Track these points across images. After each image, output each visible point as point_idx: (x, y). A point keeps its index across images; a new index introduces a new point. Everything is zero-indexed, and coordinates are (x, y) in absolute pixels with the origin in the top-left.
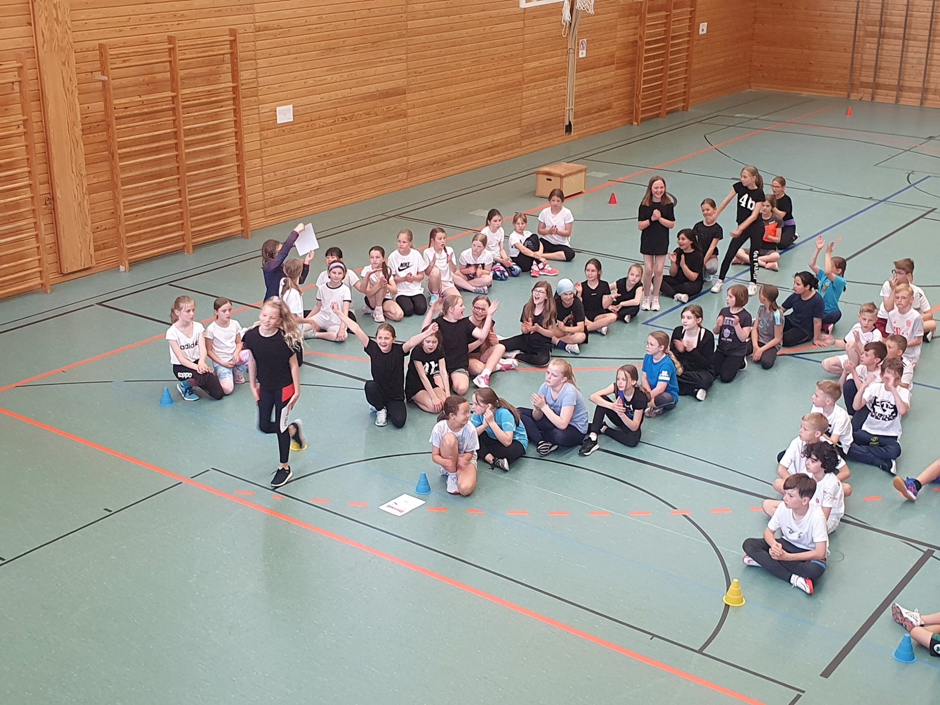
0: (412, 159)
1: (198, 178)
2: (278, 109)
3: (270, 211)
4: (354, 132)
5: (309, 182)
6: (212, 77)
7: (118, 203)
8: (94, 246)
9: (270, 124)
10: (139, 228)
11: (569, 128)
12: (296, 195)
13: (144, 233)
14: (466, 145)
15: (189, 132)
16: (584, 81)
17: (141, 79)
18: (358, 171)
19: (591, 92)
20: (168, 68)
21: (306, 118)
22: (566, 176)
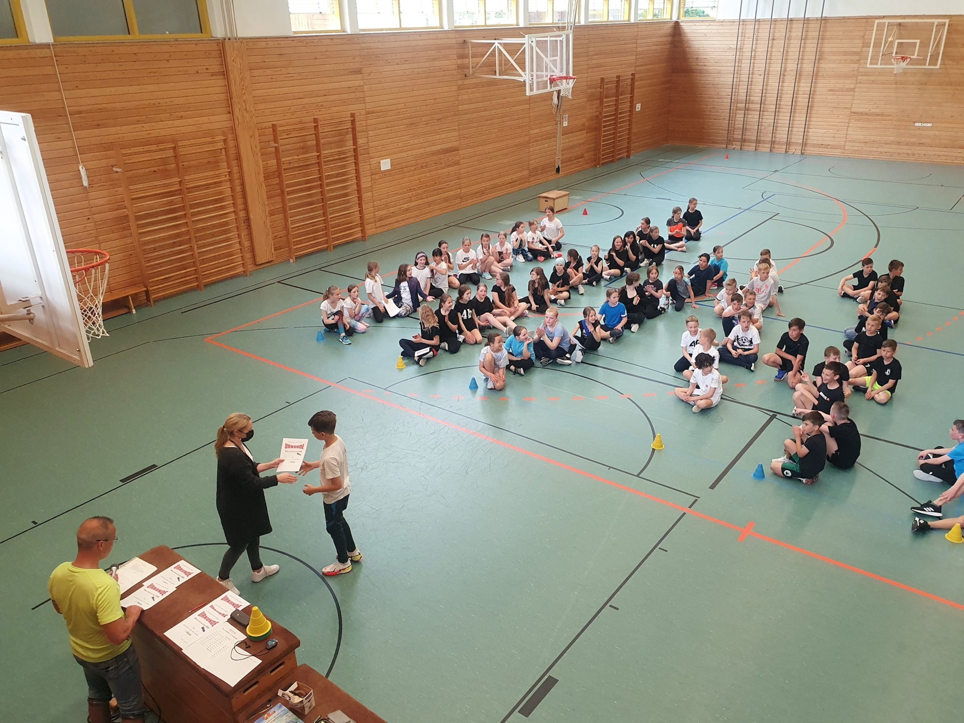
0: (463, 191)
1: (334, 205)
2: (381, 161)
3: (378, 224)
4: (428, 175)
5: (402, 206)
6: (341, 143)
7: (288, 221)
8: (274, 248)
9: (376, 171)
10: (301, 236)
11: (558, 170)
12: (394, 214)
13: (304, 239)
14: (496, 181)
15: (329, 177)
16: (567, 140)
17: (298, 145)
18: (430, 199)
19: (572, 147)
20: (314, 138)
21: (399, 167)
22: (557, 198)
